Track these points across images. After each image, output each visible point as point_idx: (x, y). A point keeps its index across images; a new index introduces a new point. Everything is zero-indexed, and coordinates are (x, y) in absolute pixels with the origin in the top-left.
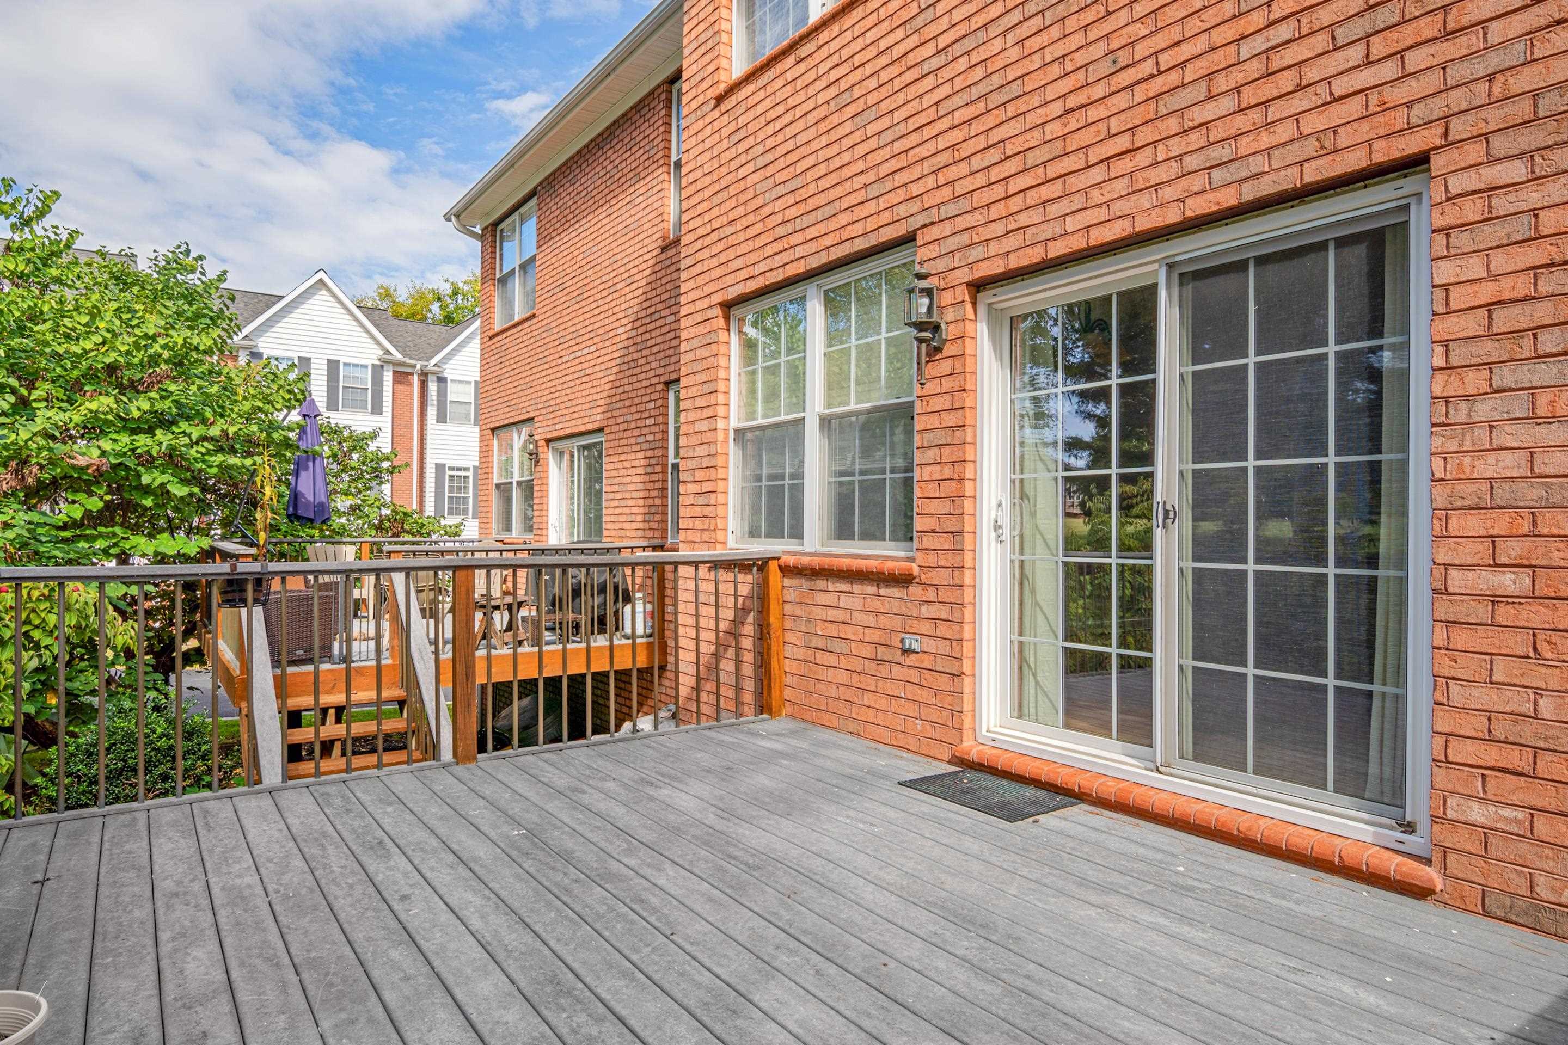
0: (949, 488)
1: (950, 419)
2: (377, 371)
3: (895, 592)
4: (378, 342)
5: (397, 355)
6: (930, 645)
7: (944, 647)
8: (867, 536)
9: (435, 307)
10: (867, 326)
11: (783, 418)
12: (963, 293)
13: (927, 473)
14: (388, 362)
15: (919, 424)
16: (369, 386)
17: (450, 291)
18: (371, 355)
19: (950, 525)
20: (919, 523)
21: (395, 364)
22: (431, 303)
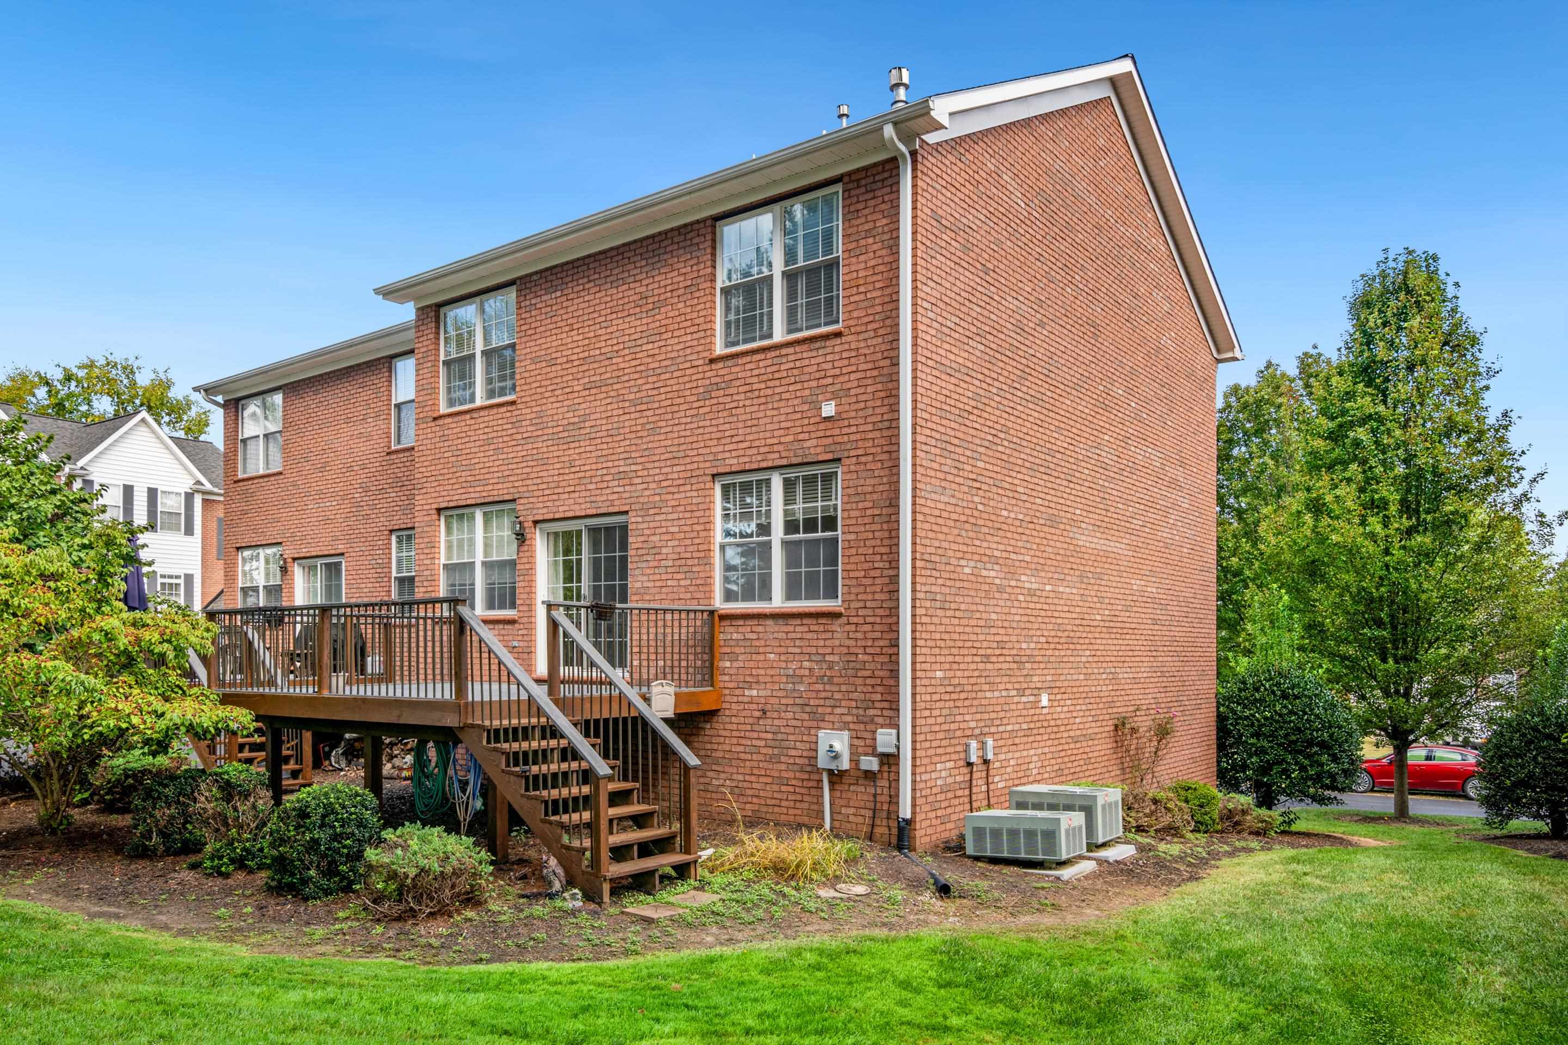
0: (527, 589)
1: (527, 566)
2: (189, 497)
3: (509, 627)
4: (191, 474)
5: (208, 486)
6: (522, 644)
7: (526, 644)
8: (500, 608)
9: (42, 392)
10: (500, 528)
11: (465, 561)
12: (531, 524)
13: (521, 584)
14: (198, 491)
15: (518, 567)
16: (183, 511)
17: (61, 377)
18: (186, 485)
19: (528, 602)
20: (518, 602)
21: (204, 493)
22: (35, 386)
